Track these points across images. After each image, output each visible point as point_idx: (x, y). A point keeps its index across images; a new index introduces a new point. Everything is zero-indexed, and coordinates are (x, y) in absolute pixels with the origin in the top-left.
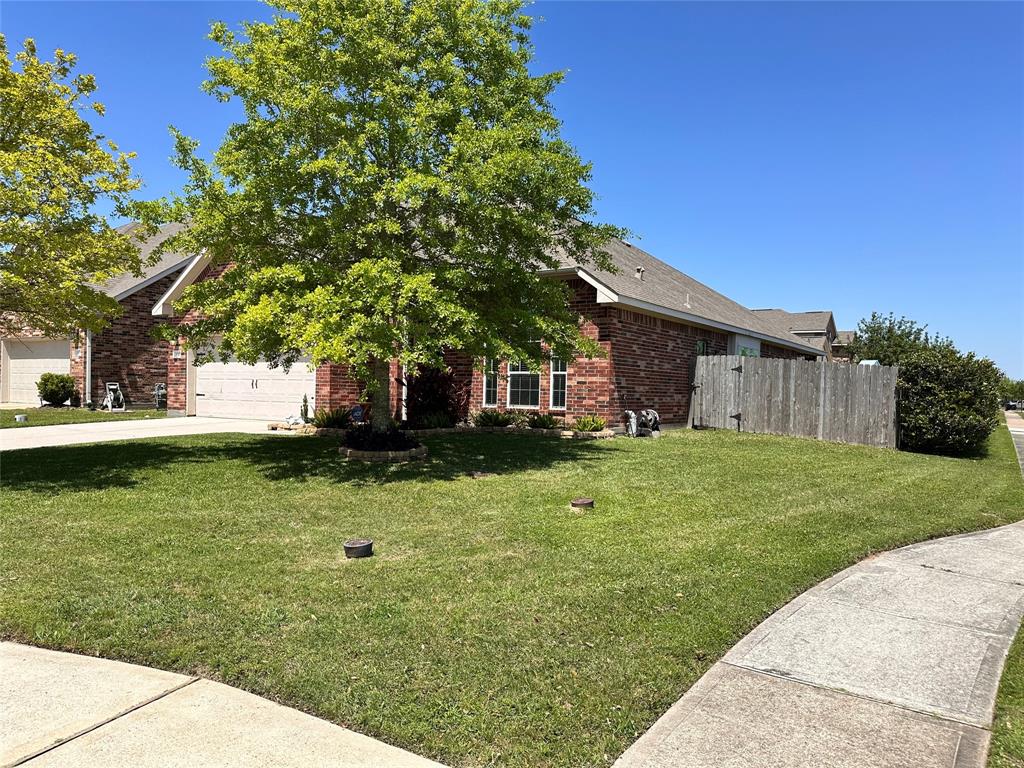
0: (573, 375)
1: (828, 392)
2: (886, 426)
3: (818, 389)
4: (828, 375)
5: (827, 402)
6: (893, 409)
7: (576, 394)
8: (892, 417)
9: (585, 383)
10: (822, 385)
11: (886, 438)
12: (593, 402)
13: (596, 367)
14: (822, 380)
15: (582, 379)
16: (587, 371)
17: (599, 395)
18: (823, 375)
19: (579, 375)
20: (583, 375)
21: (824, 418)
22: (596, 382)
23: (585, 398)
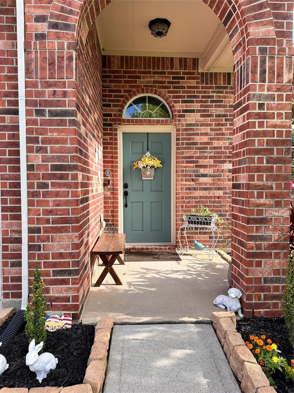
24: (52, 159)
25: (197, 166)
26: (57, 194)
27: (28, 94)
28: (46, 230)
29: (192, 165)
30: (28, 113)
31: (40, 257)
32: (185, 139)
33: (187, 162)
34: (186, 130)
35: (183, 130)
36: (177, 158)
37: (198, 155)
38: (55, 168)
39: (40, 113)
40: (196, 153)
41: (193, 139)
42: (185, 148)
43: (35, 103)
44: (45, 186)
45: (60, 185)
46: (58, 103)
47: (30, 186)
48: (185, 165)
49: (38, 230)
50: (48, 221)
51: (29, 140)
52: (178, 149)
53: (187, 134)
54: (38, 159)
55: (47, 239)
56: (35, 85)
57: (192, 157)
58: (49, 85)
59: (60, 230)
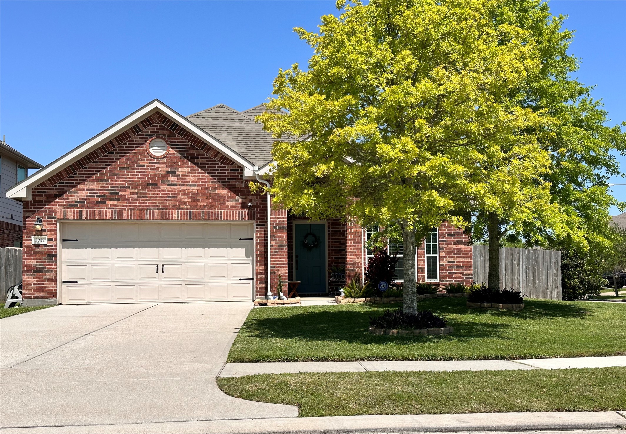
0: (445, 257)
1: (524, 267)
2: (557, 287)
3: (518, 265)
4: (524, 257)
5: (524, 274)
6: (560, 276)
7: (447, 270)
8: (560, 281)
9: (454, 262)
10: (521, 263)
11: (557, 294)
12: (461, 275)
13: (462, 251)
14: (521, 260)
15: (452, 259)
16: (454, 254)
17: (465, 270)
18: (521, 257)
19: (449, 257)
20: (452, 257)
21: (523, 284)
22: (462, 262)
23: (454, 273)
24: (279, 243)
25: (340, 244)
26: (280, 255)
27: (271, 221)
28: (277, 267)
29: (338, 243)
30: (271, 227)
31: (274, 276)
32: (333, 228)
33: (335, 242)
34: (333, 223)
35: (332, 223)
36: (329, 239)
37: (341, 237)
38: (280, 246)
39: (275, 227)
40: (340, 236)
41: (338, 228)
42: (333, 234)
43: (273, 224)
44: (277, 252)
45: (281, 252)
46: (281, 224)
47: (271, 252)
48: (333, 243)
49: (274, 267)
50: (277, 264)
51: (271, 236)
52: (329, 234)
53: (334, 225)
54: (274, 243)
55: (277, 270)
56: (273, 218)
57: (338, 239)
58: (279, 218)
59: (281, 267)
